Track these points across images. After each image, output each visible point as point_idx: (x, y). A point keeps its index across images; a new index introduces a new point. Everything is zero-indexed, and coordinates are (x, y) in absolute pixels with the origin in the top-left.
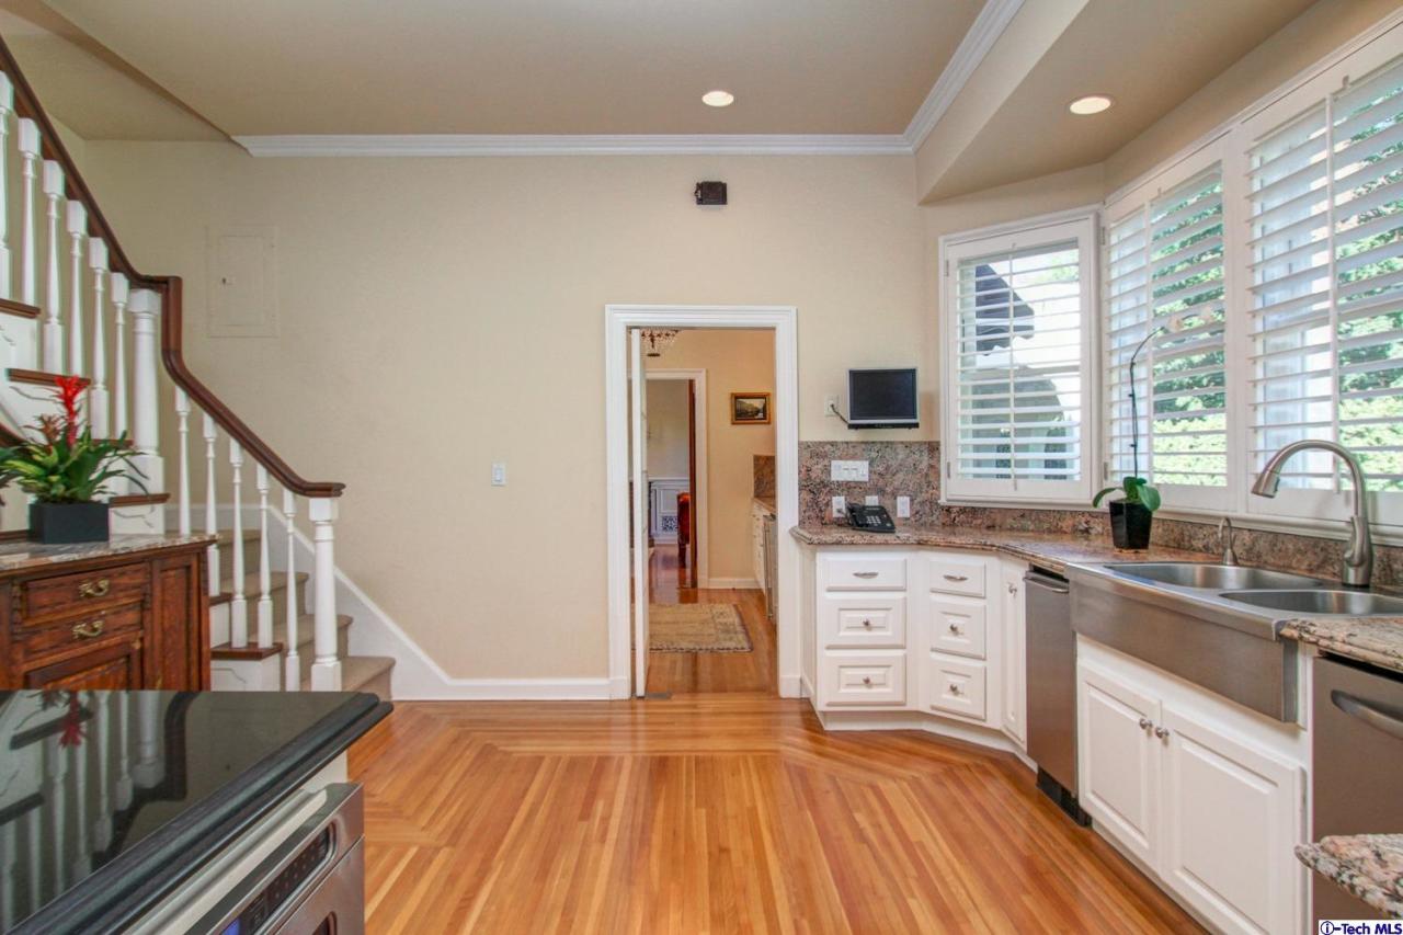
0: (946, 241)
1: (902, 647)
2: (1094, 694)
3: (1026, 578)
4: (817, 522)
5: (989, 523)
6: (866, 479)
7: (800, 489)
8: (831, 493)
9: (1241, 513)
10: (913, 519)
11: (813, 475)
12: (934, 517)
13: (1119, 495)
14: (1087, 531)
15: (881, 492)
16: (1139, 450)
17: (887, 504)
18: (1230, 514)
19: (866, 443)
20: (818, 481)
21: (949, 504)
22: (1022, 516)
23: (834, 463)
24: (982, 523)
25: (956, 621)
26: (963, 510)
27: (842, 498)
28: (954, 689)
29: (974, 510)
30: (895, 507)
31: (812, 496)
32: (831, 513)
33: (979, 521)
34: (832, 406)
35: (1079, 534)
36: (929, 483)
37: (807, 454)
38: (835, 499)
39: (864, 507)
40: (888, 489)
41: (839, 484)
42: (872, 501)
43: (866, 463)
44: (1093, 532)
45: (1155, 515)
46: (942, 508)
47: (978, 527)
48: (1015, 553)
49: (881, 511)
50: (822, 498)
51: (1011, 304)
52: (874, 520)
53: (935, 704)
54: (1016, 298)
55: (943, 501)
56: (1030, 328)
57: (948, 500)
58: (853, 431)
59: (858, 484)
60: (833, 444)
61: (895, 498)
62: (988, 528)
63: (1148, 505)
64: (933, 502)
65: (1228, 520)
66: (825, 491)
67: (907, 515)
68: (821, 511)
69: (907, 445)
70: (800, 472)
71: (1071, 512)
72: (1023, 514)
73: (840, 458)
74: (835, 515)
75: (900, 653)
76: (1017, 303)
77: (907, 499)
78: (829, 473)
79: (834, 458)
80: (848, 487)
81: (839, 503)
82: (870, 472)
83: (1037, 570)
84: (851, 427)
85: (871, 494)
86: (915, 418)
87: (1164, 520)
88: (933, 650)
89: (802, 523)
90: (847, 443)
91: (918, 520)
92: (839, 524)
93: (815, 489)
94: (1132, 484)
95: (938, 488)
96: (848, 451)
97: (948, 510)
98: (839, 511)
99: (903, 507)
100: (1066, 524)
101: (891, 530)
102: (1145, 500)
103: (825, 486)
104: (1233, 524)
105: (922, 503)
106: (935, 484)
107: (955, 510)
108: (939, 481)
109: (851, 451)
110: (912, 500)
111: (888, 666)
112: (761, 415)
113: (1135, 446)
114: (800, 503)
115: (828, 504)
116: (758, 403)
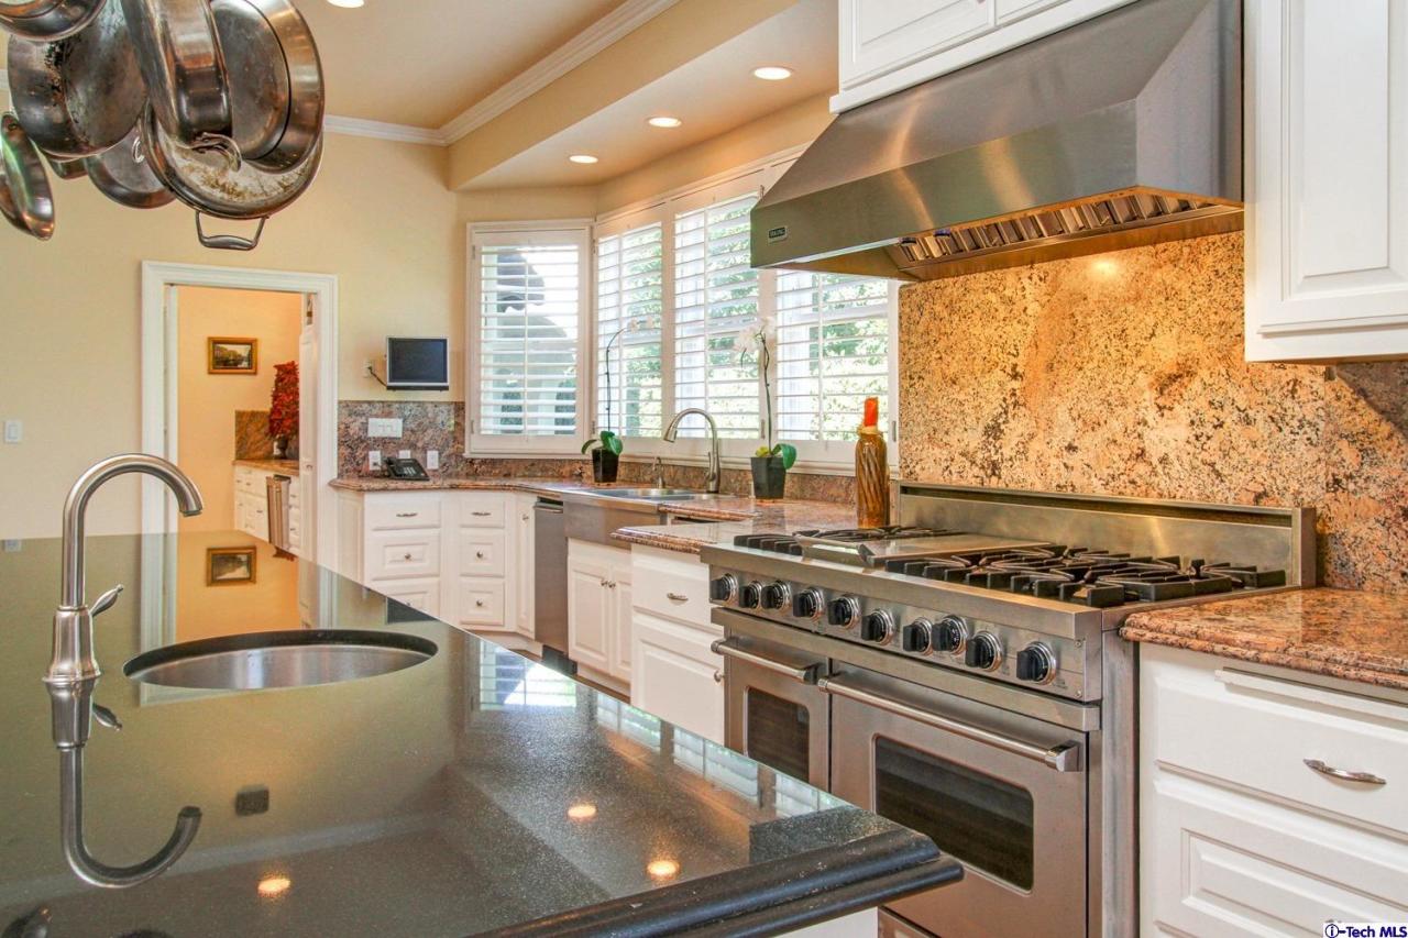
0: (475, 228)
1: (437, 576)
2: (580, 577)
3: (534, 507)
4: (356, 475)
5: (505, 472)
6: (400, 436)
7: (339, 445)
8: (369, 448)
9: (667, 455)
10: (441, 471)
11: (351, 432)
12: (459, 469)
13: (598, 444)
14: (580, 475)
15: (413, 446)
16: (611, 412)
17: (418, 456)
18: (661, 456)
19: (400, 402)
20: (356, 437)
21: (473, 456)
22: (533, 465)
23: (370, 420)
24: (500, 472)
25: (481, 549)
26: (484, 462)
27: (378, 453)
28: (479, 604)
29: (493, 462)
30: (425, 460)
31: (349, 450)
32: (368, 466)
33: (497, 471)
34: (370, 368)
35: (574, 478)
36: (455, 439)
37: (345, 412)
38: (371, 453)
39: (399, 460)
40: (420, 444)
41: (376, 440)
42: (405, 454)
43: (400, 421)
44: (584, 475)
45: (620, 459)
46: (466, 460)
47: (495, 475)
48: (527, 490)
49: (415, 463)
50: (359, 453)
51: (527, 277)
52: (410, 471)
53: (464, 619)
54: (532, 272)
55: (467, 455)
56: (541, 297)
57: (472, 453)
58: (391, 392)
59: (392, 439)
60: (369, 403)
61: (426, 453)
62: (505, 476)
63: (615, 451)
64: (458, 455)
65: (659, 458)
66: (363, 446)
67: (436, 467)
68: (358, 464)
69: (436, 405)
70: (339, 429)
71: (570, 460)
72: (533, 463)
73: (377, 416)
74: (371, 468)
75: (435, 580)
76: (533, 276)
77: (436, 453)
78: (366, 430)
79: (372, 416)
80: (383, 443)
81: (375, 458)
82: (403, 428)
83: (543, 500)
84: (389, 388)
85: (404, 449)
86: (445, 381)
87: (629, 463)
88: (463, 575)
89: (340, 475)
90: (383, 402)
91: (446, 470)
92: (374, 476)
93: (352, 446)
94: (607, 436)
95: (463, 443)
96: (387, 410)
97: (472, 462)
98: (375, 464)
99: (432, 460)
100: (566, 470)
101: (426, 479)
102: (613, 448)
103: (362, 442)
104: (663, 462)
105: (449, 456)
106: (460, 439)
107: (477, 462)
108: (464, 436)
109: (387, 409)
110: (440, 454)
111: (425, 592)
112: (245, 364)
113: (608, 409)
114: (339, 458)
115: (365, 458)
116: (242, 350)
